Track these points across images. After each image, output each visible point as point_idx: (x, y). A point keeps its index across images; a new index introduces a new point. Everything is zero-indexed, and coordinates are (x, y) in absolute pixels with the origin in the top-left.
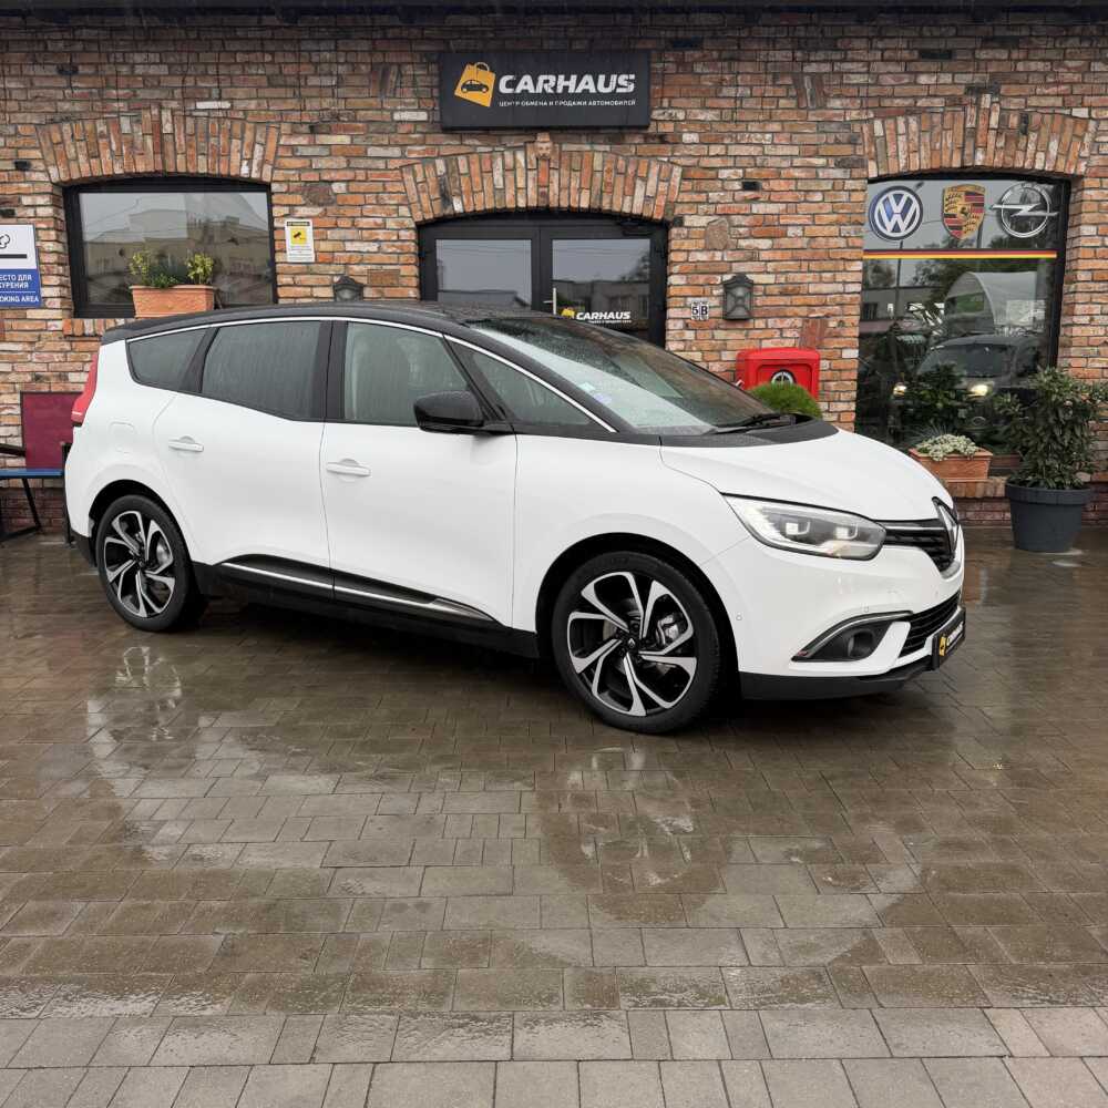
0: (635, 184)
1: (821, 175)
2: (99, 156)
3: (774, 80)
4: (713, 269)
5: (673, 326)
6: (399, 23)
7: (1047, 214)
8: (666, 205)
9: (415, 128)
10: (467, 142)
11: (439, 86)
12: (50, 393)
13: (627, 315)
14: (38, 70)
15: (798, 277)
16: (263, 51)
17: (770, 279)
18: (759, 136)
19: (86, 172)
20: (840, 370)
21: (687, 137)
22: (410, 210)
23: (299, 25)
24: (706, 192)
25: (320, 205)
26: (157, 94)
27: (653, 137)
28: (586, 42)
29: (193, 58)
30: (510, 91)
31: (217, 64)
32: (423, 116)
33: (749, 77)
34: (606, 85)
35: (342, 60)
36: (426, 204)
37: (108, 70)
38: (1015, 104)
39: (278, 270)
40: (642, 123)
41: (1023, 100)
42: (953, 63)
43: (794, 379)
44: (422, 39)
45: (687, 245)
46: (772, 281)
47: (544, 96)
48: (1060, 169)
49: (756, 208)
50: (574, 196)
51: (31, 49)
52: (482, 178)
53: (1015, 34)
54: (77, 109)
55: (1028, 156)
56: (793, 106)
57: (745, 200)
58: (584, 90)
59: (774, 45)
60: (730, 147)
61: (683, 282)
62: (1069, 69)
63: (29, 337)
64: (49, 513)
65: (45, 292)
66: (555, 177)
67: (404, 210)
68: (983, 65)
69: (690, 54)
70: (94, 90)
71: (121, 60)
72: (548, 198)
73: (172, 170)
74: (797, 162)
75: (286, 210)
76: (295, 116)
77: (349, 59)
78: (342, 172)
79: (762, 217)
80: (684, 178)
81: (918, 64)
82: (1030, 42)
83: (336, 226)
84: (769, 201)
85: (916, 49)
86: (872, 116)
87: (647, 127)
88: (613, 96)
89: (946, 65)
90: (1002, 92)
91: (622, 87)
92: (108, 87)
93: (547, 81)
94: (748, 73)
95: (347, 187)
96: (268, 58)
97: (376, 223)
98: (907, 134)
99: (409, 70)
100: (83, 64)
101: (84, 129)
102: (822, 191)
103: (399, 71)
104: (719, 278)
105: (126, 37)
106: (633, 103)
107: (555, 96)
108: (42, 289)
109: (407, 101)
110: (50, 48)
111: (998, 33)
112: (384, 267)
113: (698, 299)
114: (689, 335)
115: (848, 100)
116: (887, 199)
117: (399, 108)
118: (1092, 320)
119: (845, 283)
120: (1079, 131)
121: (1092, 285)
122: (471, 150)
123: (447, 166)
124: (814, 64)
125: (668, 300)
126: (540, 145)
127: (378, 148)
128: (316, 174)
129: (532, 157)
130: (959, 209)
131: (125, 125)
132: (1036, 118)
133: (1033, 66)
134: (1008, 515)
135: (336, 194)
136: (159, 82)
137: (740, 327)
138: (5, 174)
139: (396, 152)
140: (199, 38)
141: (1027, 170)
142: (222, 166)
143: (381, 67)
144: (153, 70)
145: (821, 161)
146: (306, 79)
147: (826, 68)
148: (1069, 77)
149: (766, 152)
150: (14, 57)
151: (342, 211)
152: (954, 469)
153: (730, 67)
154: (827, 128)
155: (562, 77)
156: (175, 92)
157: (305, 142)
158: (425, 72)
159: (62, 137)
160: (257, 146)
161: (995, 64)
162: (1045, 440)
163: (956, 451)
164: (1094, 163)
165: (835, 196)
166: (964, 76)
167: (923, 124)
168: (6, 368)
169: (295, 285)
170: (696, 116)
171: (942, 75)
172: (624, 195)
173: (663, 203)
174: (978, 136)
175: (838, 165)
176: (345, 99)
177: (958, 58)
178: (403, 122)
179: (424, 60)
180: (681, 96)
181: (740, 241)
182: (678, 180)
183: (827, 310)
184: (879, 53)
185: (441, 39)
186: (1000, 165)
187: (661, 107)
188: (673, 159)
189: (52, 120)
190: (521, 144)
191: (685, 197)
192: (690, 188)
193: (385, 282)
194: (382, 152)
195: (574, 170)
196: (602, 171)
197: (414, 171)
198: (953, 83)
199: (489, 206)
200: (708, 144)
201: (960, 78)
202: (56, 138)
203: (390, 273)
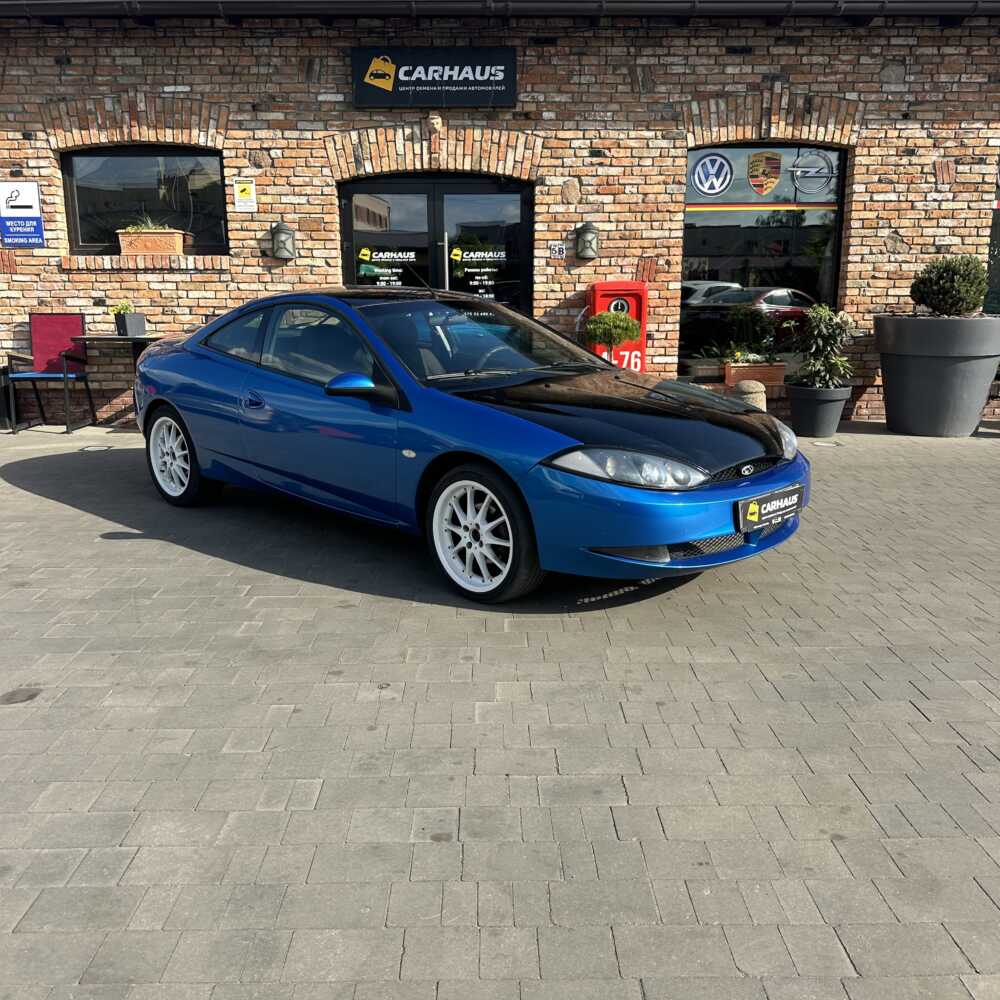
0: (507, 152)
1: (651, 146)
2: (88, 129)
3: (615, 68)
4: (569, 220)
5: (538, 263)
6: (319, 25)
8: (531, 168)
9: (335, 107)
10: (375, 118)
11: (352, 75)
12: (52, 314)
13: (503, 254)
14: (39, 61)
15: (634, 225)
16: (214, 46)
17: (612, 226)
18: (602, 114)
19: (79, 142)
20: (667, 299)
21: (546, 115)
22: (331, 171)
23: (244, 26)
24: (562, 158)
25: (260, 167)
26: (133, 80)
27: (520, 114)
28: (467, 40)
29: (160, 52)
30: (406, 78)
31: (179, 56)
32: (340, 98)
33: (593, 68)
34: (482, 74)
35: (277, 54)
36: (344, 167)
37: (92, 61)
38: (801, 90)
39: (229, 218)
40: (512, 105)
41: (807, 86)
42: (753, 57)
44: (339, 37)
45: (548, 199)
46: (614, 228)
47: (433, 82)
48: (836, 140)
49: (601, 171)
50: (460, 159)
51: (35, 44)
52: (388, 146)
53: (797, 34)
55: (812, 130)
56: (629, 91)
57: (592, 164)
58: (466, 79)
59: (613, 42)
60: (581, 123)
61: (545, 229)
62: (843, 62)
63: (34, 270)
65: (47, 235)
66: (444, 147)
67: (326, 171)
68: (776, 59)
69: (548, 50)
70: (85, 77)
71: (102, 51)
72: (439, 160)
73: (147, 139)
74: (633, 134)
75: (235, 171)
76: (241, 98)
77: (283, 53)
78: (277, 142)
79: (605, 178)
80: (543, 147)
81: (726, 58)
82: (811, 41)
83: (275, 185)
84: (611, 165)
85: (722, 46)
86: (690, 98)
87: (515, 107)
88: (488, 82)
89: (747, 59)
90: (791, 77)
91: (494, 75)
92: (95, 74)
93: (435, 71)
94: (592, 65)
95: (283, 155)
96: (219, 52)
97: (304, 181)
98: (718, 113)
99: (331, 62)
100: (75, 56)
101: (77, 109)
102: (653, 158)
103: (322, 66)
104: (573, 225)
105: (108, 35)
106: (504, 88)
107: (442, 83)
108: (45, 233)
109: (328, 85)
110: (49, 44)
111: (787, 33)
112: (312, 216)
113: (557, 243)
114: (550, 270)
115: (671, 86)
116: (705, 163)
117: (323, 91)
118: (862, 259)
119: (670, 230)
120: (851, 111)
121: (862, 231)
122: (378, 124)
123: (359, 138)
124: (645, 59)
125: (536, 244)
126: (433, 121)
127: (306, 124)
128: (259, 142)
129: (426, 130)
130: (761, 170)
131: (109, 105)
132: (817, 100)
133: (815, 59)
135: (272, 159)
136: (135, 71)
137: (589, 264)
138: (16, 142)
139: (321, 125)
140: (165, 37)
141: (812, 141)
142: (184, 137)
143: (307, 62)
144: (128, 61)
145: (650, 134)
146: (249, 68)
147: (653, 61)
148: (842, 68)
149: (608, 127)
150: (22, 51)
151: (278, 172)
153: (579, 60)
154: (655, 108)
155: (447, 68)
156: (148, 77)
157: (249, 118)
158: (338, 63)
159: (60, 112)
160: (211, 121)
161: (785, 58)
164: (864, 135)
165: (662, 162)
166: (761, 67)
167: (730, 104)
168: (18, 294)
169: (242, 230)
170: (553, 97)
171: (744, 67)
172: (498, 160)
173: (529, 167)
174: (773, 116)
175: (664, 138)
176: (280, 84)
177: (757, 53)
178: (325, 102)
179: (341, 54)
180: (542, 83)
181: (589, 197)
182: (540, 147)
183: (657, 251)
184: (694, 50)
185: (354, 37)
186: (790, 137)
187: (526, 92)
188: (535, 132)
189: (51, 100)
190: (418, 120)
191: (545, 162)
192: (549, 154)
193: (312, 227)
194: (309, 126)
195: (458, 140)
196: (481, 141)
197: (334, 139)
198: (753, 73)
199: (394, 167)
200: (563, 121)
201: (758, 69)
202: (55, 114)
203: (315, 221)
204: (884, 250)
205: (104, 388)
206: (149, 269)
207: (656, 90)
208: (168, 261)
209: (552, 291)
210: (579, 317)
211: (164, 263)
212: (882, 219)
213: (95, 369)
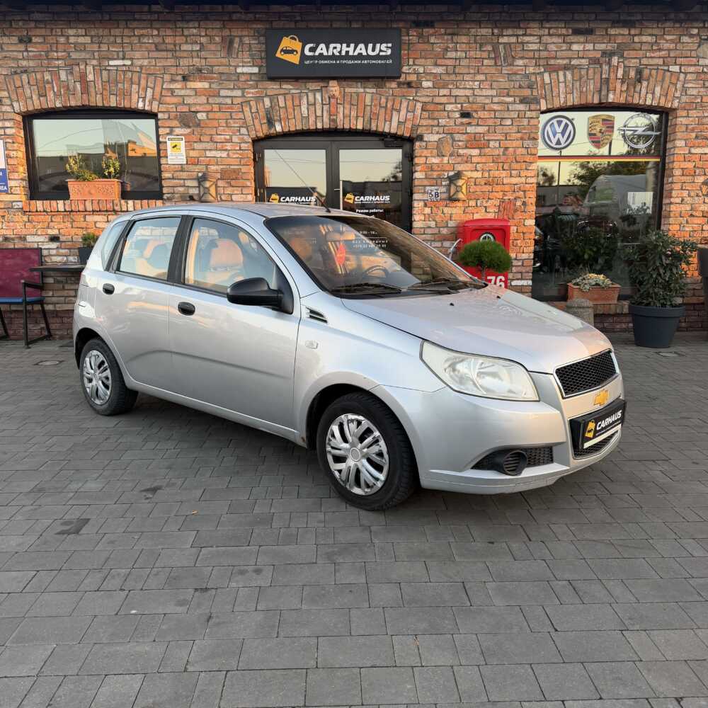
0: (392, 114)
1: (510, 108)
2: (46, 95)
3: (480, 48)
5: (417, 205)
6: (240, 10)
7: (654, 133)
8: (412, 127)
9: (251, 78)
10: (284, 87)
11: (266, 51)
12: (15, 249)
13: (387, 198)
14: (5, 40)
15: (496, 174)
16: (151, 28)
17: (479, 175)
18: (471, 83)
19: (37, 106)
20: (524, 233)
21: (425, 84)
22: (247, 129)
23: (175, 11)
24: (437, 119)
25: (189, 127)
26: (83, 55)
27: (404, 84)
28: (360, 23)
29: (106, 32)
30: (311, 54)
31: (122, 36)
32: (256, 70)
33: (464, 45)
34: (373, 50)
35: (203, 34)
36: (258, 127)
37: (51, 40)
38: (634, 63)
39: (162, 169)
40: (396, 75)
41: (638, 61)
42: (593, 36)
43: (494, 238)
44: (255, 20)
45: (425, 153)
47: (333, 57)
48: (661, 105)
49: (469, 129)
50: (353, 121)
52: (294, 110)
53: (629, 18)
54: (31, 65)
55: (642, 96)
56: (493, 64)
57: (462, 124)
58: (360, 54)
59: (480, 26)
60: (452, 90)
61: (424, 177)
62: (667, 41)
64: (15, 327)
65: (11, 183)
66: (341, 109)
67: (244, 131)
68: (612, 38)
69: (427, 31)
70: (42, 53)
71: (60, 34)
72: (336, 123)
73: (94, 104)
74: (496, 100)
75: (168, 130)
76: (173, 70)
77: (208, 33)
78: (203, 106)
79: (473, 135)
80: (423, 110)
81: (572, 37)
82: (642, 24)
83: (201, 141)
84: (478, 125)
85: (569, 28)
86: (542, 70)
87: (399, 77)
88: (378, 57)
89: (589, 38)
90: (625, 55)
91: (383, 51)
92: (52, 51)
94: (463, 43)
95: (207, 117)
96: (155, 32)
97: (225, 139)
98: (565, 82)
99: (246, 40)
100: (34, 36)
101: (36, 78)
102: (512, 119)
103: (241, 41)
104: (446, 173)
105: (66, 19)
106: (391, 62)
107: (340, 57)
108: (9, 181)
109: (245, 60)
110: (14, 26)
111: (622, 18)
112: (232, 167)
113: (433, 187)
114: (427, 210)
115: (527, 60)
116: (553, 123)
117: (240, 65)
118: (683, 200)
119: (526, 177)
120: (674, 80)
121: (683, 178)
122: (287, 92)
123: (271, 103)
124: (506, 37)
125: (415, 189)
126: (333, 89)
127: (227, 91)
128: (187, 107)
129: (327, 97)
130: (598, 129)
131: (63, 76)
132: (646, 72)
133: (644, 39)
134: (631, 325)
135: (199, 120)
136: (85, 48)
137: (459, 204)
139: (239, 93)
140: (110, 20)
141: (641, 105)
142: (126, 101)
143: (228, 39)
145: (511, 99)
146: (180, 46)
147: (513, 40)
148: (666, 46)
149: (476, 93)
151: (203, 131)
152: (596, 296)
153: (452, 39)
154: (514, 78)
155: (344, 45)
156: (96, 54)
157: (179, 86)
158: (253, 42)
159: (22, 83)
160: (148, 89)
161: (620, 37)
162: (654, 276)
163: (597, 284)
164: (684, 101)
165: (520, 122)
166: (601, 45)
167: (575, 75)
169: (173, 178)
170: (431, 70)
171: (587, 45)
172: (385, 121)
173: (410, 127)
174: (610, 85)
175: (522, 102)
176: (206, 58)
177: (597, 33)
178: (243, 74)
179: (256, 34)
180: (421, 58)
181: (460, 150)
182: (419, 111)
183: (514, 195)
184: (547, 31)
185: (268, 21)
186: (624, 102)
187: (408, 65)
188: (416, 98)
189: (15, 72)
190: (319, 88)
191: (424, 122)
192: (427, 116)
193: (230, 176)
194: (229, 93)
195: (353, 105)
196: (371, 105)
197: (250, 105)
198: (594, 50)
199: (299, 128)
200: (439, 88)
201: (598, 46)
202: (18, 84)
203: (234, 171)
204: (700, 194)
205: (58, 309)
206: (95, 211)
207: (515, 64)
208: (111, 204)
209: (430, 227)
210: (451, 249)
211: (108, 206)
212: (698, 168)
213: (51, 294)
